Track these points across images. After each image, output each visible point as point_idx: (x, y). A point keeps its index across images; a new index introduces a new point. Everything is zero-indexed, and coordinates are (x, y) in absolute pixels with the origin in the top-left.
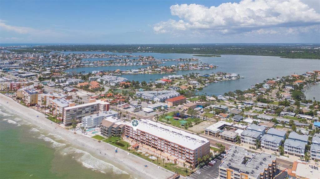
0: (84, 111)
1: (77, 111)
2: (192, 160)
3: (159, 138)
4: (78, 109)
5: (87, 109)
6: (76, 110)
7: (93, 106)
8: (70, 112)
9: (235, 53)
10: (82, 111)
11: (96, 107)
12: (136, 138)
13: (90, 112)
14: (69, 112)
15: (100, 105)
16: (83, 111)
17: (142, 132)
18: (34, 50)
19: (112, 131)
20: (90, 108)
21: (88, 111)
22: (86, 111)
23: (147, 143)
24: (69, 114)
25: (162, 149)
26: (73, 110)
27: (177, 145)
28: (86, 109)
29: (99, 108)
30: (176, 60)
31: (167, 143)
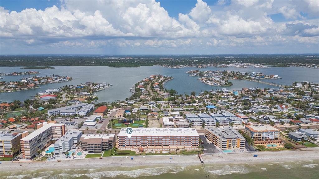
2: (198, 143)
3: (163, 137)
4: (37, 137)
8: (32, 142)
9: (65, 65)
12: (136, 144)
15: (52, 128)
16: (42, 139)
17: (141, 137)
19: (103, 146)
20: (46, 133)
21: (45, 137)
23: (149, 144)
24: (32, 145)
25: (167, 144)
26: (35, 139)
27: (183, 136)
28: (43, 135)
29: (52, 131)
30: (11, 74)
31: (173, 138)
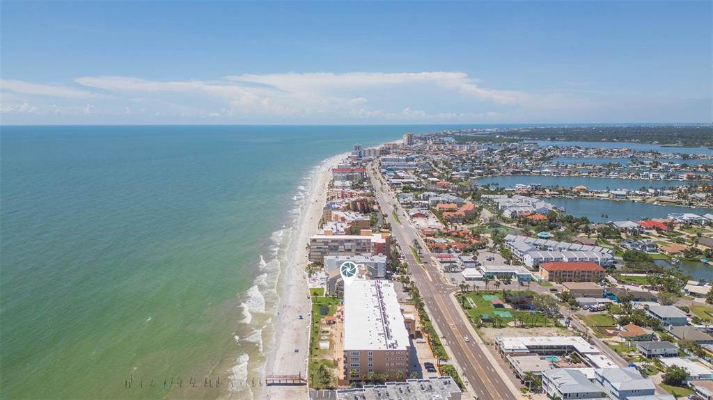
0: (343, 247)
1: (329, 244)
4: (330, 241)
5: (348, 245)
6: (327, 242)
7: (359, 242)
8: (317, 244)
10: (338, 247)
11: (364, 244)
13: (354, 250)
14: (314, 243)
15: (371, 243)
16: (340, 247)
18: (498, 136)
20: (354, 244)
21: (350, 248)
22: (346, 248)
24: (315, 247)
26: (321, 241)
28: (345, 244)
29: (370, 247)
